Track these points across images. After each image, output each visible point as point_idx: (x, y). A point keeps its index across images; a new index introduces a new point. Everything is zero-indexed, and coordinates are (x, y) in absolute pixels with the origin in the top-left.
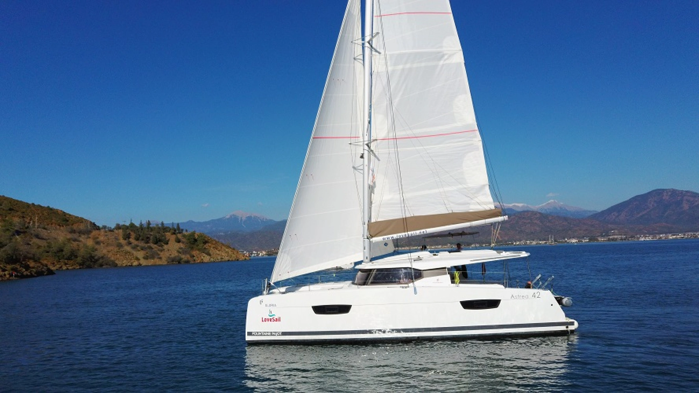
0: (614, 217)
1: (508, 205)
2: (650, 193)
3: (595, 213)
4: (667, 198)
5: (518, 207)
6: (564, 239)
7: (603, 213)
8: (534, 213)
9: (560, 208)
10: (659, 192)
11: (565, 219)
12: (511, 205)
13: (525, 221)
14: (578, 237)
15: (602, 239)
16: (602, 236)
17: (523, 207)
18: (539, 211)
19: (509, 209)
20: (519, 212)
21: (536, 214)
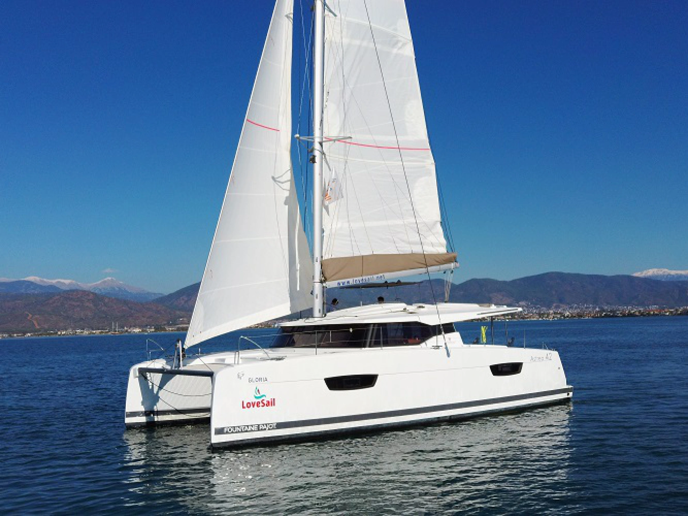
0: (183, 302)
1: (50, 281)
3: (160, 296)
5: (64, 284)
6: (123, 328)
7: (171, 296)
8: (86, 293)
9: (119, 288)
11: (125, 302)
12: (54, 281)
13: (74, 303)
14: (140, 327)
15: (171, 329)
16: (169, 325)
17: (70, 284)
18: (92, 291)
19: (52, 287)
20: (65, 292)
21: (88, 295)
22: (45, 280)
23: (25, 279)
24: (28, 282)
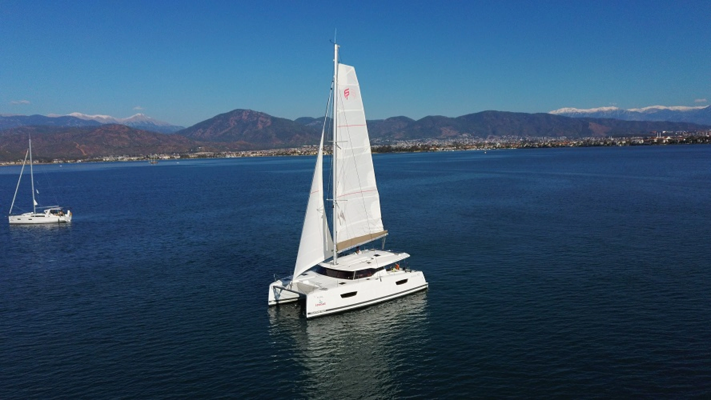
0: (200, 134)
1: (91, 116)
2: (231, 113)
3: (182, 128)
4: (246, 118)
5: (102, 119)
6: (156, 155)
7: (190, 129)
8: (121, 127)
9: (148, 122)
10: (239, 112)
11: (155, 134)
12: (94, 117)
13: (112, 135)
14: (168, 154)
16: (192, 152)
17: (108, 119)
18: (126, 125)
19: (93, 121)
20: (104, 125)
21: (124, 128)
22: (86, 115)
23: (70, 115)
24: (73, 117)
